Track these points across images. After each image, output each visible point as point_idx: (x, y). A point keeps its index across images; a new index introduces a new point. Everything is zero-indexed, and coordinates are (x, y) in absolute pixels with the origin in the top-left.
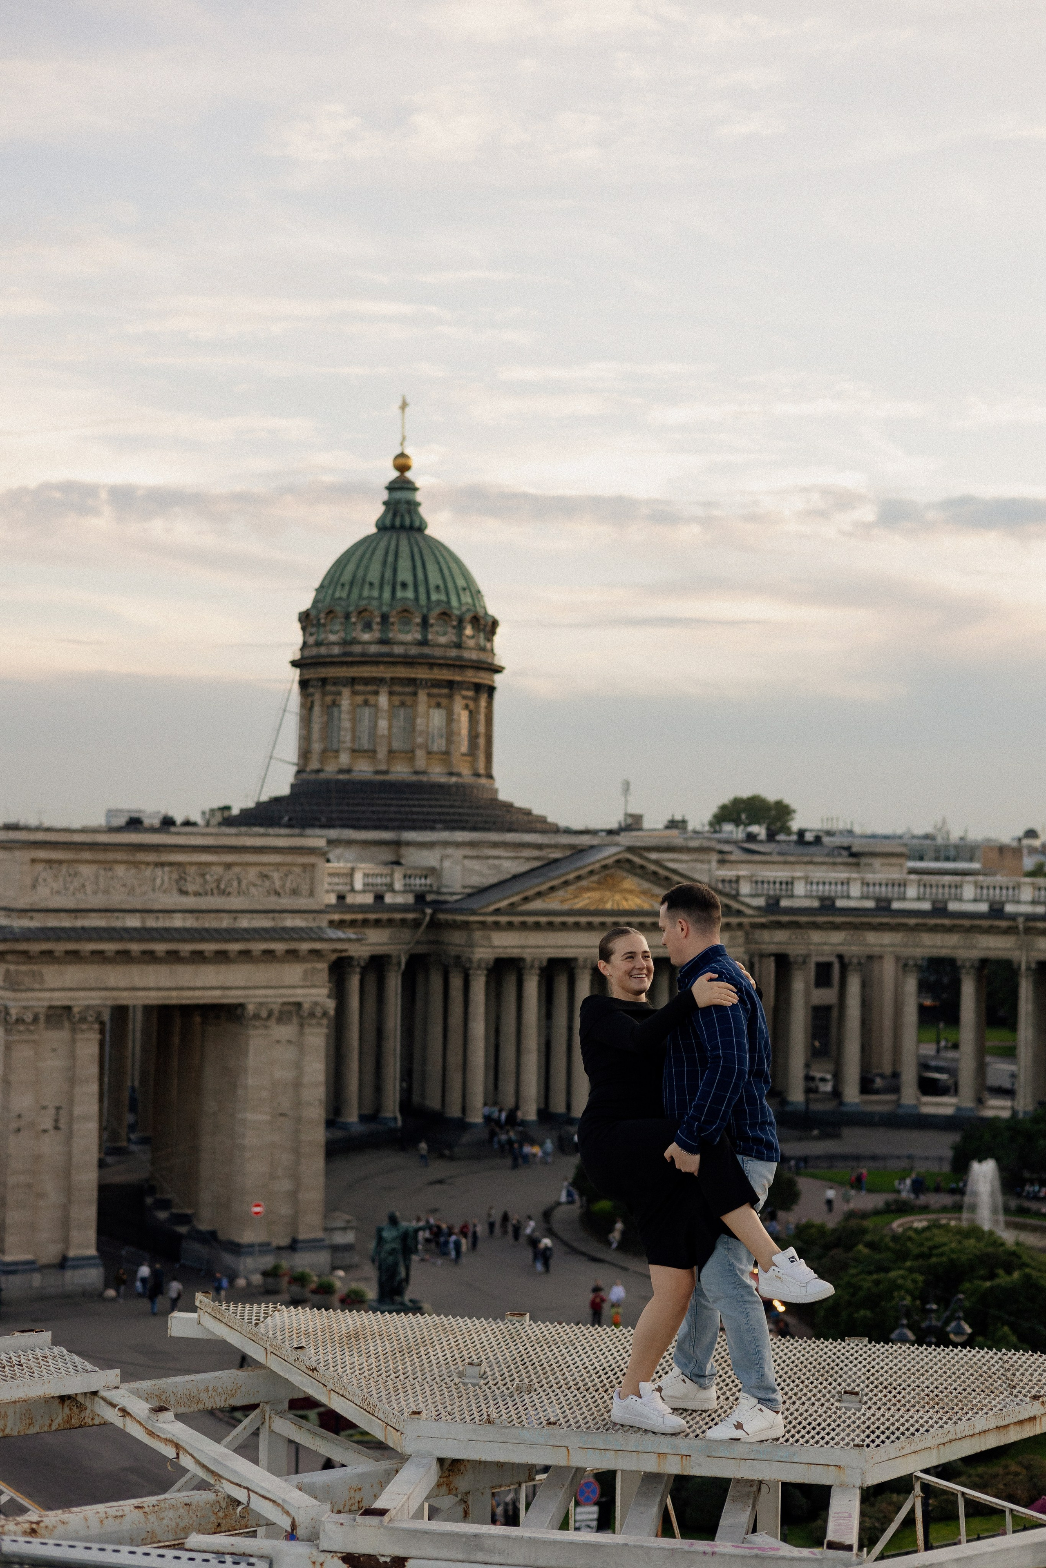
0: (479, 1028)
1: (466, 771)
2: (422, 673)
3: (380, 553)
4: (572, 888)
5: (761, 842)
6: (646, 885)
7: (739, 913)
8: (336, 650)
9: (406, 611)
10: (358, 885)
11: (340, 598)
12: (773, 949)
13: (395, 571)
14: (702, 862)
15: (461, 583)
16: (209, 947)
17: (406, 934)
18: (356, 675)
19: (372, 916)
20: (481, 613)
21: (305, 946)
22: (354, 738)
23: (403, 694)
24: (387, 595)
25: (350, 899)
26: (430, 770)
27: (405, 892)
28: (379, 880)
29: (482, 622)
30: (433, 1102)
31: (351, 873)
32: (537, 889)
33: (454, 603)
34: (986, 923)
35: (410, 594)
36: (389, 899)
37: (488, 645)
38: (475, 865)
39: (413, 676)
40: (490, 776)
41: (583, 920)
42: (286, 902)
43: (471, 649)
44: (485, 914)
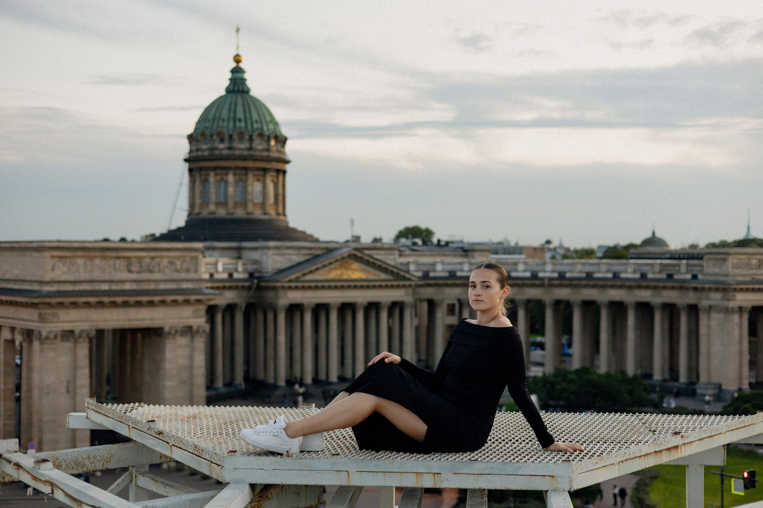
0: (282, 338)
1: (272, 212)
3: (227, 105)
4: (326, 269)
5: (420, 246)
6: (363, 266)
7: (409, 279)
8: (206, 153)
9: (241, 133)
10: (220, 269)
11: (208, 128)
12: (426, 297)
13: (235, 113)
14: (391, 255)
15: (268, 119)
16: (144, 299)
17: (244, 293)
18: (217, 165)
19: (228, 284)
20: (278, 133)
21: (193, 298)
22: (217, 197)
23: (241, 174)
24: (231, 125)
26: (255, 212)
27: (243, 272)
28: (230, 267)
29: (279, 139)
30: (260, 375)
31: (216, 264)
32: (310, 270)
33: (265, 128)
34: (529, 282)
35: (243, 125)
36: (236, 276)
37: (282, 150)
38: (278, 258)
39: (245, 165)
40: (284, 215)
42: (183, 276)
43: (273, 152)
44: (284, 282)
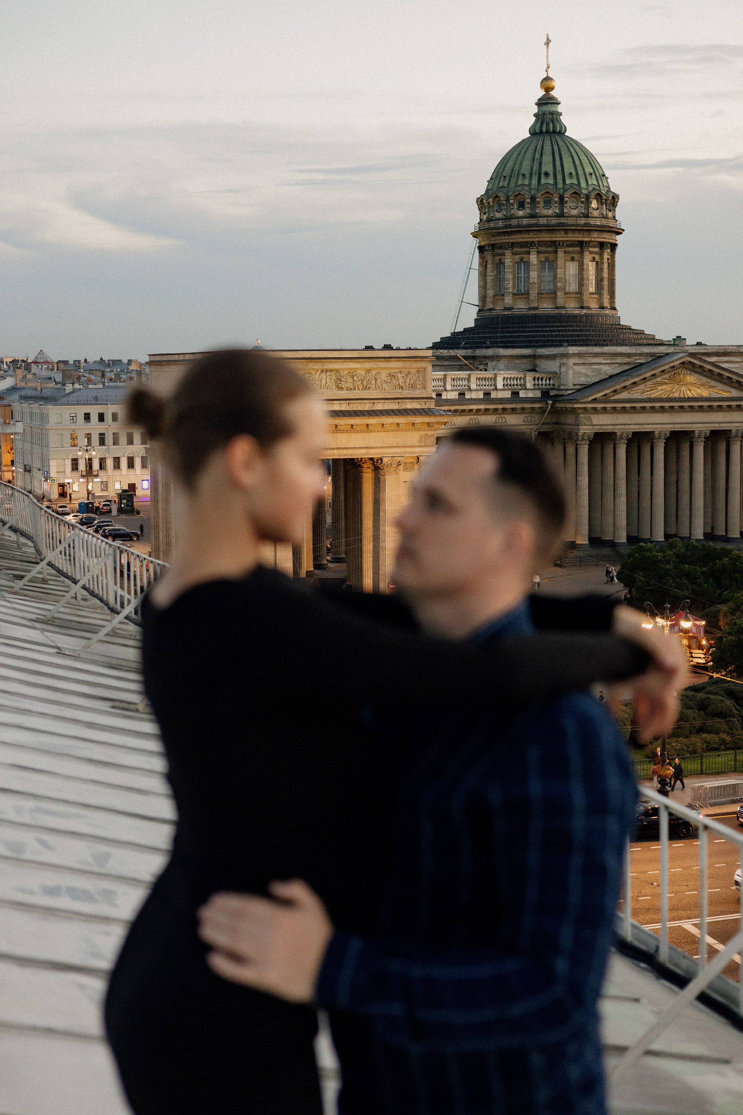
2: (560, 237)
3: (530, 152)
4: (649, 383)
6: (705, 380)
8: (501, 224)
9: (547, 192)
10: (500, 385)
11: (503, 187)
13: (540, 164)
15: (588, 170)
17: (536, 418)
18: (514, 241)
19: (509, 406)
20: (605, 190)
21: (418, 421)
22: (514, 285)
23: (545, 252)
24: (534, 182)
25: (493, 395)
26: (567, 306)
27: (534, 389)
28: (515, 382)
29: (606, 197)
31: (495, 379)
32: (623, 385)
33: (583, 185)
35: (551, 181)
36: (522, 394)
37: (611, 214)
38: (583, 370)
39: (554, 239)
40: (613, 308)
41: (657, 405)
42: (406, 393)
43: (596, 218)
44: (585, 403)
